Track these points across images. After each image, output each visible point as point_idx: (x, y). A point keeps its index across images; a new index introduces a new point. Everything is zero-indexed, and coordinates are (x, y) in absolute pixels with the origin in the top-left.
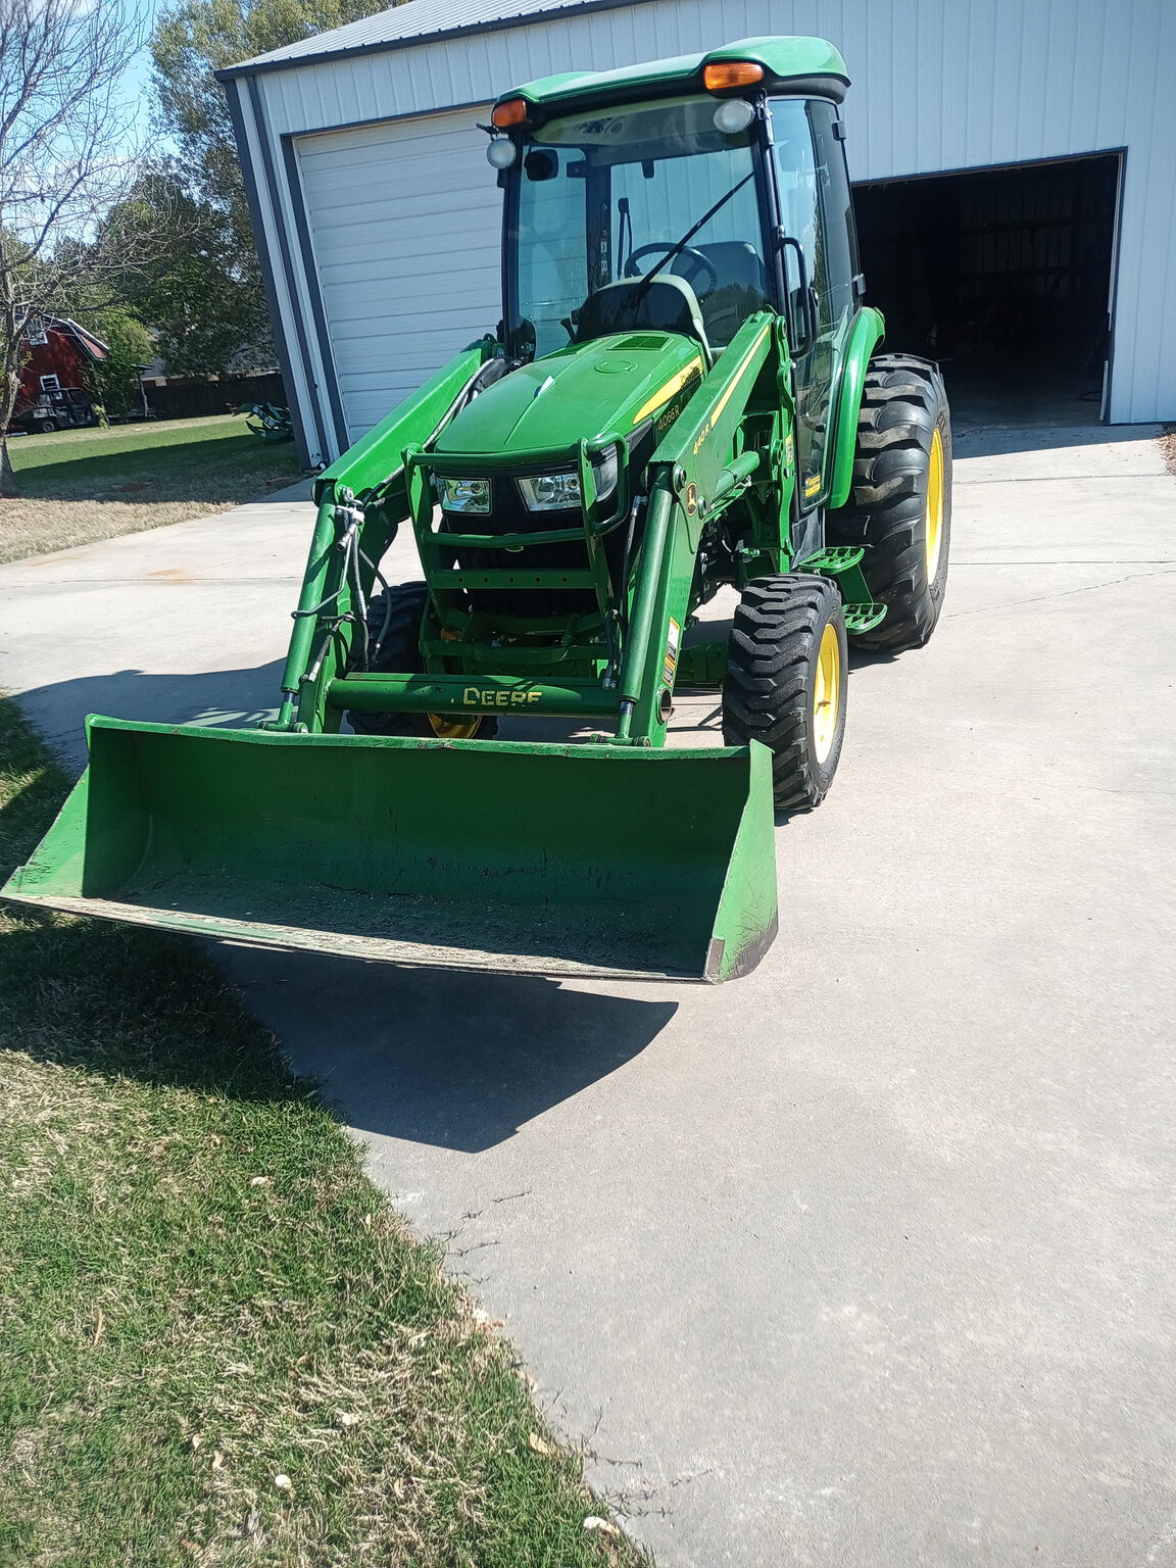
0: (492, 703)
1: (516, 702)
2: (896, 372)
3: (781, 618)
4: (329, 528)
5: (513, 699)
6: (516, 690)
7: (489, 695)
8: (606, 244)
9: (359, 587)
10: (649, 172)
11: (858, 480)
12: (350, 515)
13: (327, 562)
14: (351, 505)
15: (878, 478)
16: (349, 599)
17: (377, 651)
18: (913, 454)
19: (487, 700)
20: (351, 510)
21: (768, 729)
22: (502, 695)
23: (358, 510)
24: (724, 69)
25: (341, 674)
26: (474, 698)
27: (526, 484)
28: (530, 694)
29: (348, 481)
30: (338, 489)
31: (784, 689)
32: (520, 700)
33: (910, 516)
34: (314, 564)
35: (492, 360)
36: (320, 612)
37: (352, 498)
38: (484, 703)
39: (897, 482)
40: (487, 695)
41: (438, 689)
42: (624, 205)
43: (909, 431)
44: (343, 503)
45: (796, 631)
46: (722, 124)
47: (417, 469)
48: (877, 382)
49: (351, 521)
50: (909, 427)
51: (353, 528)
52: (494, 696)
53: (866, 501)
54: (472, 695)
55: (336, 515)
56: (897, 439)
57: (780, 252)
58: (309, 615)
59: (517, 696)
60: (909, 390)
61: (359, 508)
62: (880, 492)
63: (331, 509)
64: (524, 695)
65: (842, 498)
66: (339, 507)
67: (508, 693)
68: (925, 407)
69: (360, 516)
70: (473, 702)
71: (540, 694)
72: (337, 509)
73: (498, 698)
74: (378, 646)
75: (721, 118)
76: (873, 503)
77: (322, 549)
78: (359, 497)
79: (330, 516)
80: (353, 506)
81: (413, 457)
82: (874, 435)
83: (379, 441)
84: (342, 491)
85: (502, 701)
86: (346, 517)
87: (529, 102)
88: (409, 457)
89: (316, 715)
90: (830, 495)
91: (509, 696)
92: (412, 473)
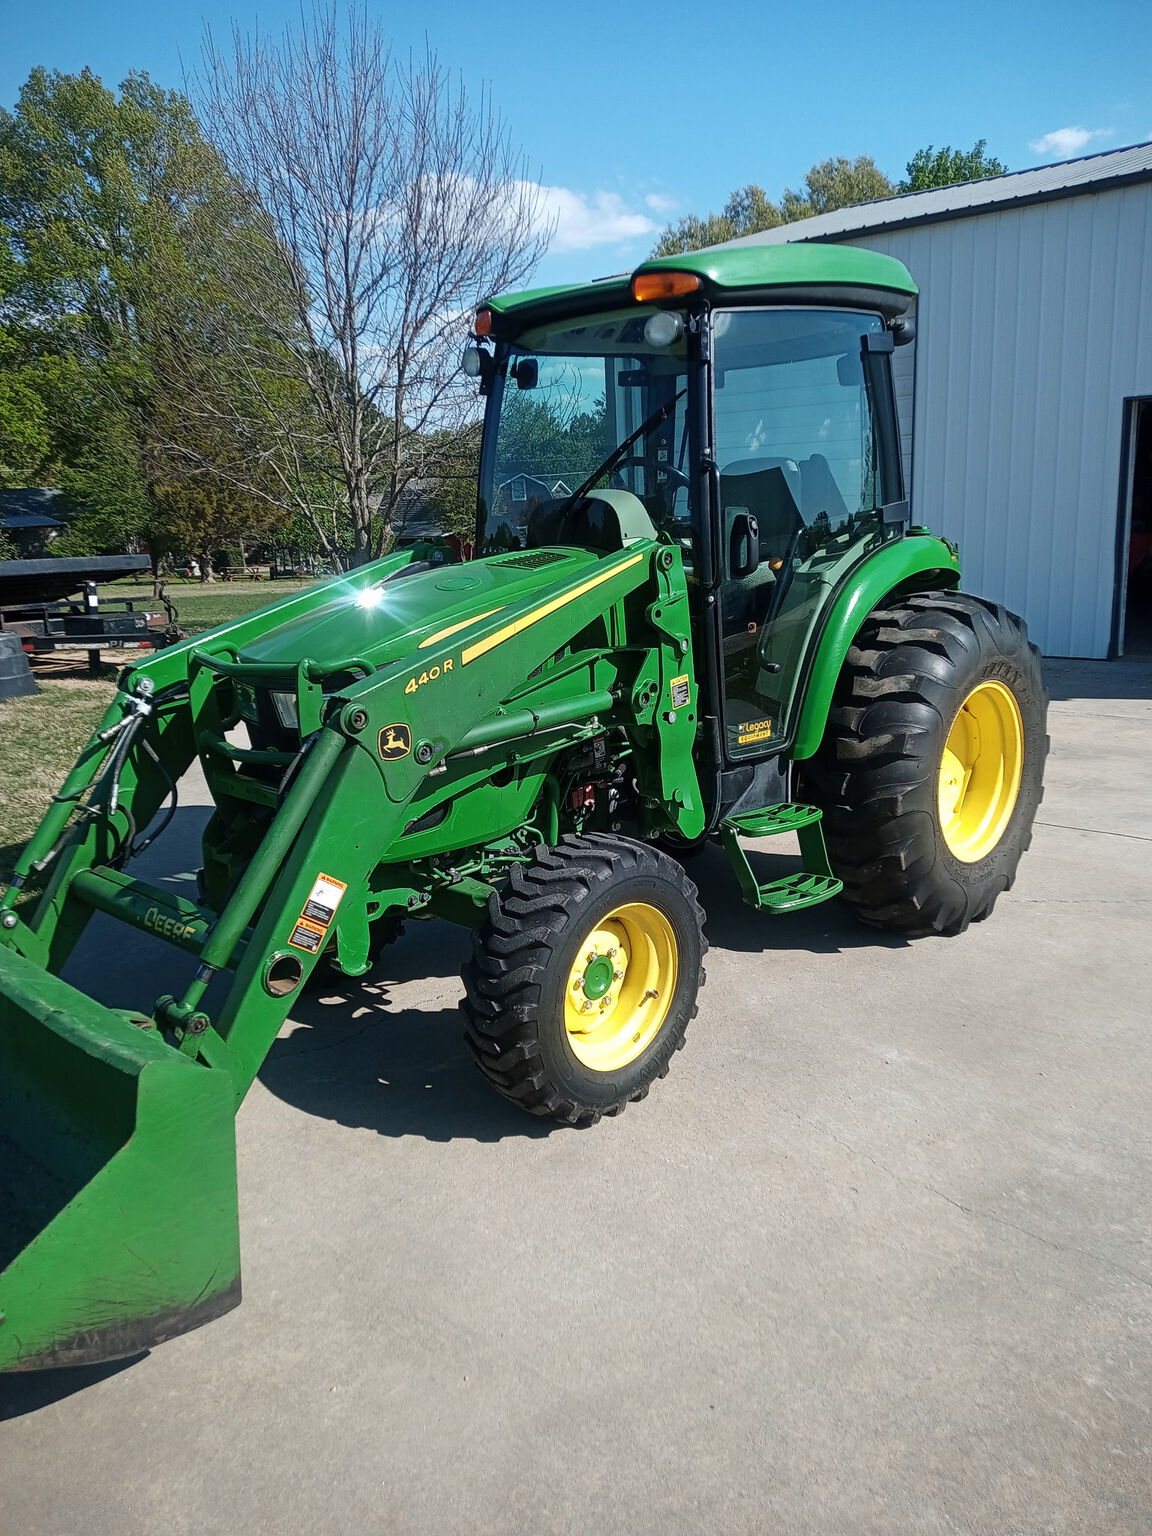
2: (928, 612)
3: (538, 889)
5: (174, 931)
11: (835, 729)
15: (867, 730)
16: (134, 789)
18: (910, 708)
19: (158, 925)
20: (137, 701)
22: (170, 924)
24: (655, 279)
26: (152, 920)
28: (187, 928)
33: (906, 779)
38: (156, 927)
39: (886, 738)
40: (160, 920)
43: (911, 683)
45: (547, 908)
46: (650, 338)
48: (897, 621)
50: (918, 678)
52: (164, 921)
53: (847, 756)
54: (151, 916)
57: (707, 475)
60: (930, 634)
62: (864, 748)
64: (183, 928)
65: (810, 748)
67: (174, 923)
70: (150, 925)
73: (166, 926)
75: (648, 331)
76: (854, 759)
82: (871, 682)
85: (166, 930)
87: (494, 312)
89: (52, 905)
90: (794, 742)
91: (173, 926)
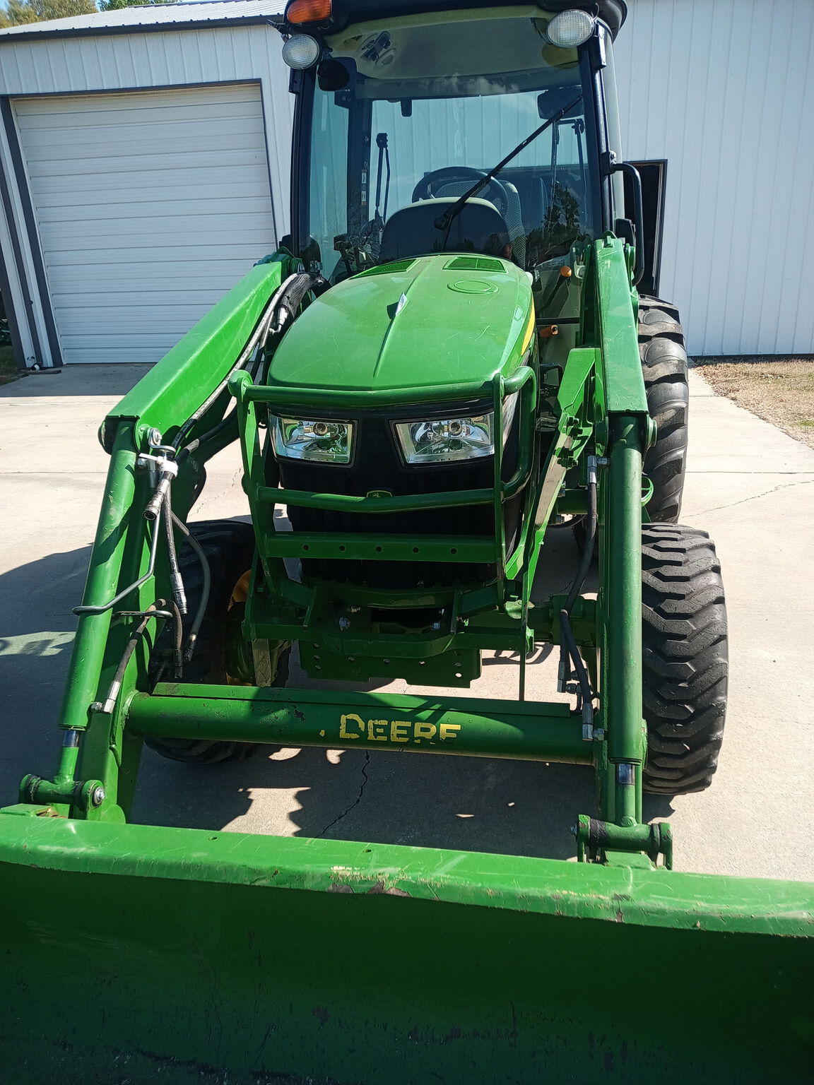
0: (384, 738)
1: (422, 739)
4: (127, 484)
5: (418, 733)
6: (420, 720)
7: (380, 727)
8: (365, 174)
9: (176, 568)
10: (407, 111)
12: (158, 465)
13: (125, 532)
14: (157, 452)
17: (192, 646)
18: (677, 387)
19: (376, 734)
20: (160, 459)
21: (686, 723)
22: (399, 728)
23: (169, 459)
25: (145, 684)
26: (357, 730)
27: (402, 430)
28: (444, 727)
29: (152, 417)
30: (140, 429)
31: (706, 676)
32: (428, 735)
33: (678, 446)
34: (106, 536)
35: (295, 275)
36: (117, 607)
37: (159, 443)
38: (371, 737)
39: (670, 414)
40: (376, 726)
41: (300, 715)
42: (382, 140)
43: (678, 366)
44: (145, 448)
46: (557, 38)
47: (251, 406)
49: (160, 476)
50: (677, 362)
51: (165, 486)
52: (387, 728)
54: (352, 725)
55: (136, 465)
56: (667, 373)
57: (607, 179)
58: (103, 611)
59: (423, 730)
60: (670, 327)
61: (171, 457)
63: (130, 458)
64: (433, 729)
66: (142, 455)
67: (408, 724)
68: (683, 345)
69: (171, 468)
70: (355, 736)
71: (458, 727)
72: (138, 457)
73: (394, 730)
74: (194, 637)
75: (556, 31)
77: (118, 515)
78: (167, 439)
79: (128, 468)
80: (161, 454)
81: (248, 390)
82: (646, 368)
83: (187, 365)
84: (145, 434)
85: (398, 736)
86: (153, 468)
88: (243, 390)
89: (111, 753)
91: (411, 730)
92: (247, 411)
